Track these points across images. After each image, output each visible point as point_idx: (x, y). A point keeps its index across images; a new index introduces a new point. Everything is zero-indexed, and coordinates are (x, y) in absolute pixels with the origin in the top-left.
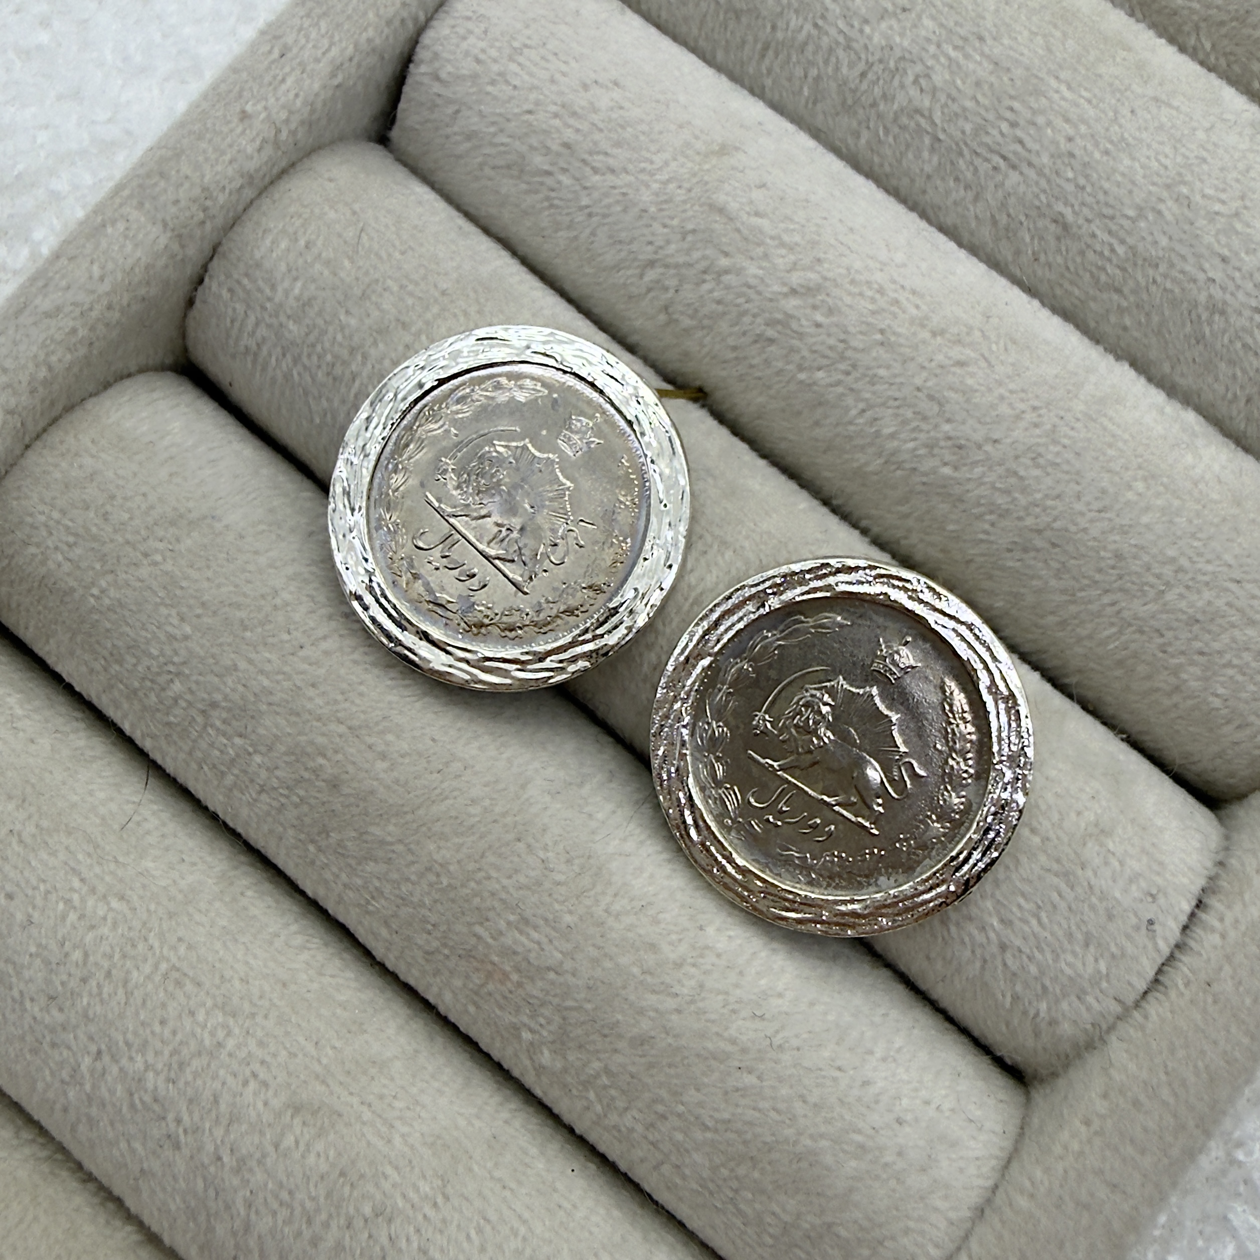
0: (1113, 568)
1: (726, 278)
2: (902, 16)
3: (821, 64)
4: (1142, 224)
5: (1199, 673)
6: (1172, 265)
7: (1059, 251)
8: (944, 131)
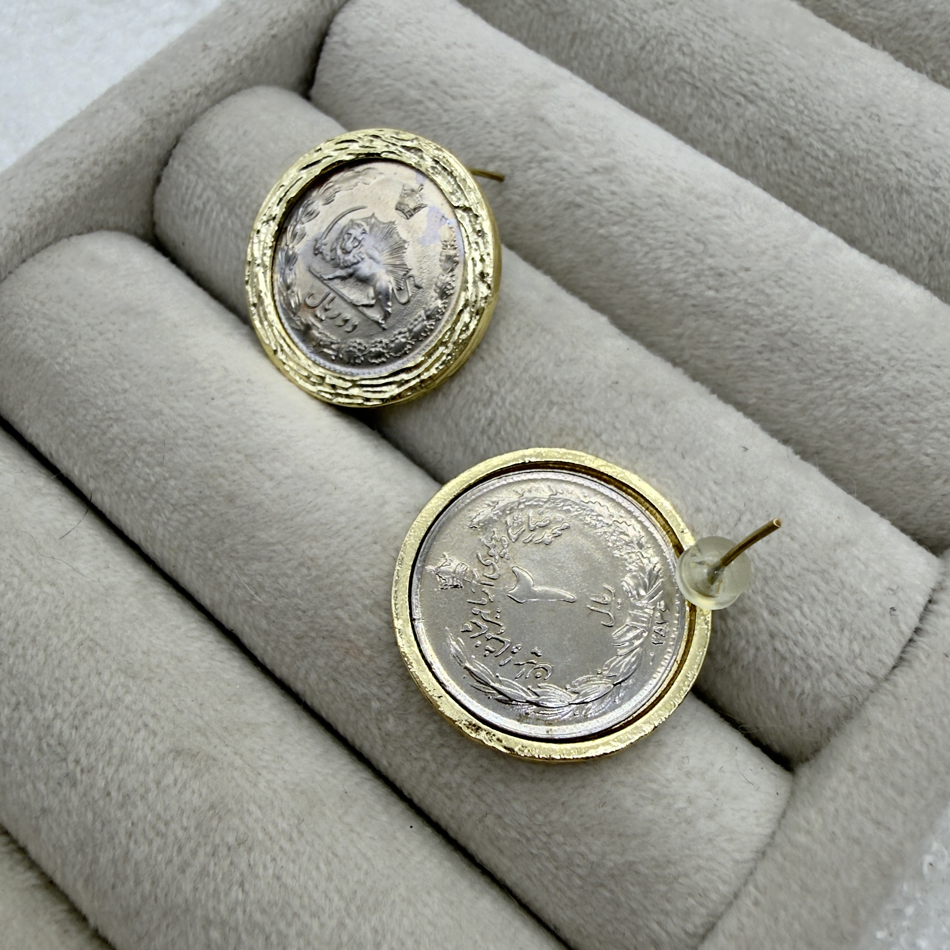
0: (841, 359)
1: (547, 165)
2: (670, 7)
3: (613, 44)
4: (846, 134)
5: (912, 437)
6: (869, 162)
7: (786, 159)
8: (701, 80)
